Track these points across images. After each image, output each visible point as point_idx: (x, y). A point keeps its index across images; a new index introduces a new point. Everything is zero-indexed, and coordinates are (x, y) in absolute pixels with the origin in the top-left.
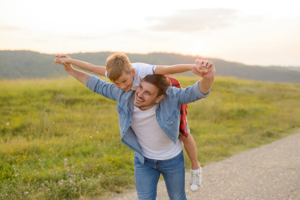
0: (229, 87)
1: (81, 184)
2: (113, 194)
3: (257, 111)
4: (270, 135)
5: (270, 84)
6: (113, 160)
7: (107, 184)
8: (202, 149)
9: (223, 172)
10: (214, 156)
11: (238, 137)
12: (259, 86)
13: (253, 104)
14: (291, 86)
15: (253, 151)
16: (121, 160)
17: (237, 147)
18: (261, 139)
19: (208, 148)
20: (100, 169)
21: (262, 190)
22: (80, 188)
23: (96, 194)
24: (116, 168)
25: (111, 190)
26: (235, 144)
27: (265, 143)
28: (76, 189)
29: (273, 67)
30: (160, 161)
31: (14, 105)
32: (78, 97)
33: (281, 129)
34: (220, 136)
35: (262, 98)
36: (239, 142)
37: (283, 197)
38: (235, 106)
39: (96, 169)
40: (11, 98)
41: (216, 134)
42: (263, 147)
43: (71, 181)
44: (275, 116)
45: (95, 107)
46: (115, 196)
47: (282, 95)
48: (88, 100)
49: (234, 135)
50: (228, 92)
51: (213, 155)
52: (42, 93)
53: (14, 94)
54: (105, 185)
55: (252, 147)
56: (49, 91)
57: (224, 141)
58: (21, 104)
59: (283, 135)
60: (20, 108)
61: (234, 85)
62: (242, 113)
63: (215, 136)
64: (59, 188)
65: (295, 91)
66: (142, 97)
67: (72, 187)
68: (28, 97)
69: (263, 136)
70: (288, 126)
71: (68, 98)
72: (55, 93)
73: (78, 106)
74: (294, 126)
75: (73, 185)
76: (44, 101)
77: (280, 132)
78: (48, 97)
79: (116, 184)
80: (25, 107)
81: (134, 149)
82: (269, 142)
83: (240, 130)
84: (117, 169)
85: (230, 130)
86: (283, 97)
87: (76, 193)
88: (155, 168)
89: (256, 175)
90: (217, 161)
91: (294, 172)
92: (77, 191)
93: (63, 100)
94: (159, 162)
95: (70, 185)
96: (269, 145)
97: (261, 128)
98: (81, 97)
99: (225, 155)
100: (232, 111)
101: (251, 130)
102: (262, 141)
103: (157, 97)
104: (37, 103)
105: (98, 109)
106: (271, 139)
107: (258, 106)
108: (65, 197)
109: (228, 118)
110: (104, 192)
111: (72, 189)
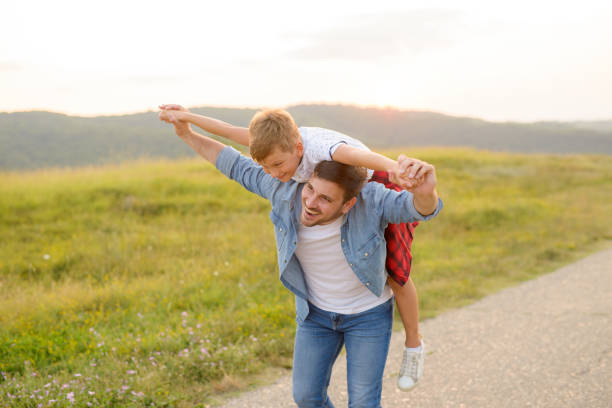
0: (459, 168)
1: (222, 355)
2: (280, 371)
3: (521, 212)
4: (552, 256)
5: (541, 158)
6: (267, 311)
7: (267, 355)
8: (428, 286)
9: (473, 325)
10: (453, 299)
11: (491, 262)
12: (518, 163)
13: (511, 200)
14: (583, 160)
15: (524, 286)
16: (281, 311)
17: (492, 281)
18: (537, 265)
19: (439, 284)
20: (247, 330)
21: (550, 352)
22: (221, 363)
23: (251, 372)
24: (275, 326)
25: (276, 364)
26: (487, 275)
27: (546, 271)
28: (213, 364)
29: (543, 124)
30: (343, 315)
31: (40, 221)
32: (163, 200)
33: (572, 244)
34: (458, 261)
35: (528, 187)
36: (494, 271)
37: (590, 362)
38: (478, 204)
39: (240, 329)
40: (32, 208)
41: (450, 258)
42: (542, 280)
43: (203, 350)
44: (559, 221)
45: (200, 219)
46: (284, 374)
47: (567, 180)
48: (184, 206)
49: (484, 258)
50: (460, 178)
51: (450, 297)
52: (93, 197)
53: (37, 200)
54: (263, 355)
55: (520, 280)
56: (106, 192)
57: (467, 270)
58: (55, 219)
59: (577, 255)
60: (53, 227)
61: (469, 163)
62: (494, 218)
63: (448, 263)
64: (183, 364)
65: (591, 170)
66: (315, 207)
67: (205, 361)
68: (66, 204)
69: (539, 257)
70: (584, 238)
71: (143, 202)
72: (118, 194)
73: (170, 218)
74: (596, 237)
75: (206, 357)
76: (99, 210)
77: (571, 249)
78: (104, 202)
79: (282, 354)
80: (62, 225)
81: (299, 293)
82: (553, 269)
83: (494, 250)
84: (278, 329)
85: (475, 250)
86: (569, 184)
87: (215, 371)
88: (334, 328)
89: (536, 328)
90: (459, 307)
91: (605, 320)
92: (217, 367)
93: (135, 209)
94: (339, 318)
95: (202, 358)
96: (553, 275)
97: (534, 244)
98: (171, 200)
99: (472, 296)
100: (473, 213)
101: (515, 248)
102: (540, 269)
103: (344, 203)
104: (86, 216)
105: (208, 222)
106: (555, 264)
107: (523, 202)
108: (195, 380)
109: (468, 229)
110: (264, 368)
111: (207, 364)
